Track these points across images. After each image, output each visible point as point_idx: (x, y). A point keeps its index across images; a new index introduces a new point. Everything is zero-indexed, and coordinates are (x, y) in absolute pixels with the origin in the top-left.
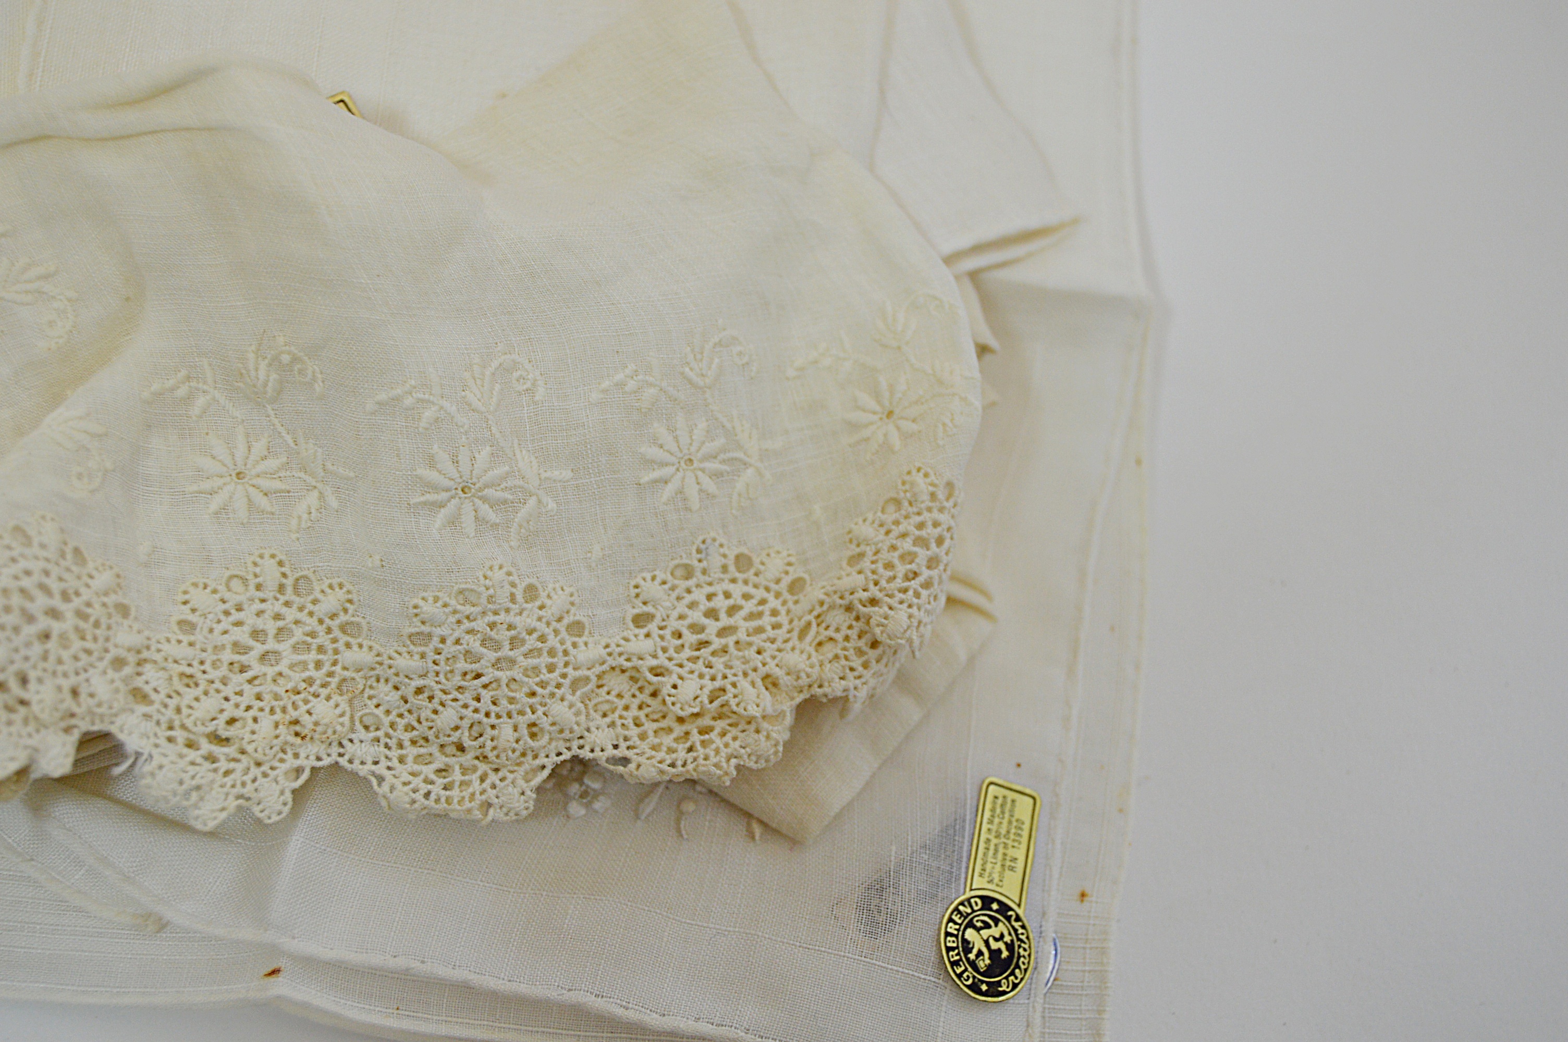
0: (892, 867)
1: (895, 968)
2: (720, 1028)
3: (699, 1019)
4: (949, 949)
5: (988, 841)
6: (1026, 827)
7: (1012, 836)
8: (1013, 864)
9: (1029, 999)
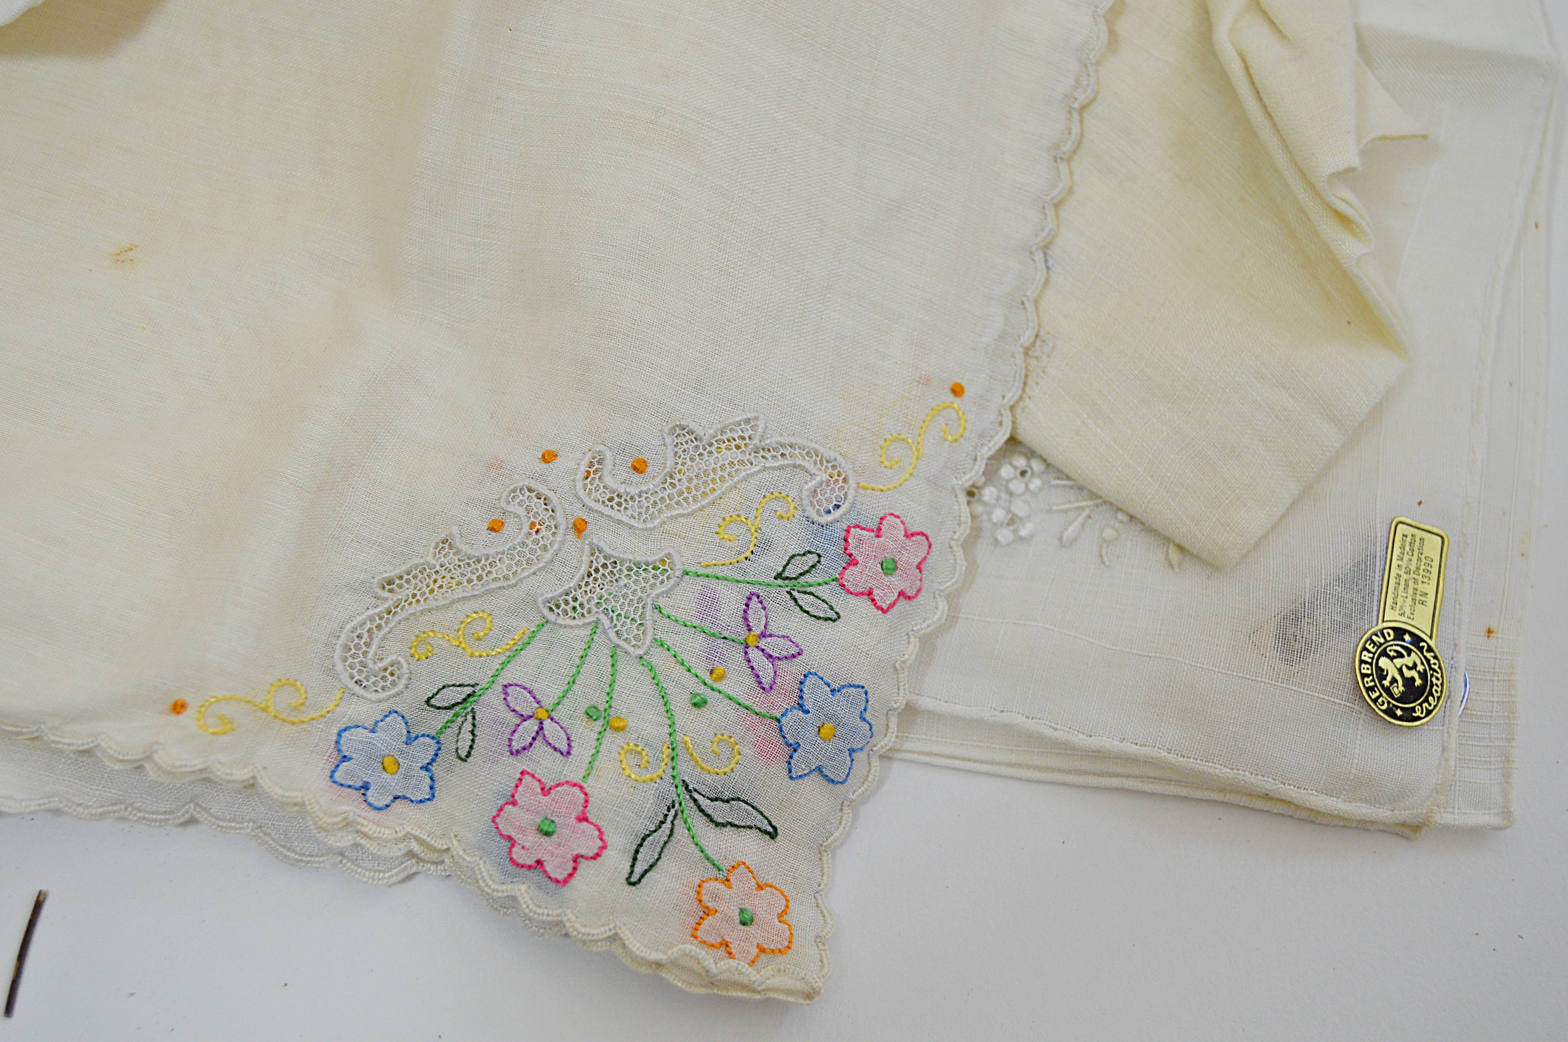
0: (1307, 598)
1: (1311, 693)
2: (1144, 748)
3: (1124, 739)
4: (1364, 676)
5: (1399, 576)
6: (1436, 564)
7: (1421, 572)
8: (1423, 599)
9: (1443, 725)
